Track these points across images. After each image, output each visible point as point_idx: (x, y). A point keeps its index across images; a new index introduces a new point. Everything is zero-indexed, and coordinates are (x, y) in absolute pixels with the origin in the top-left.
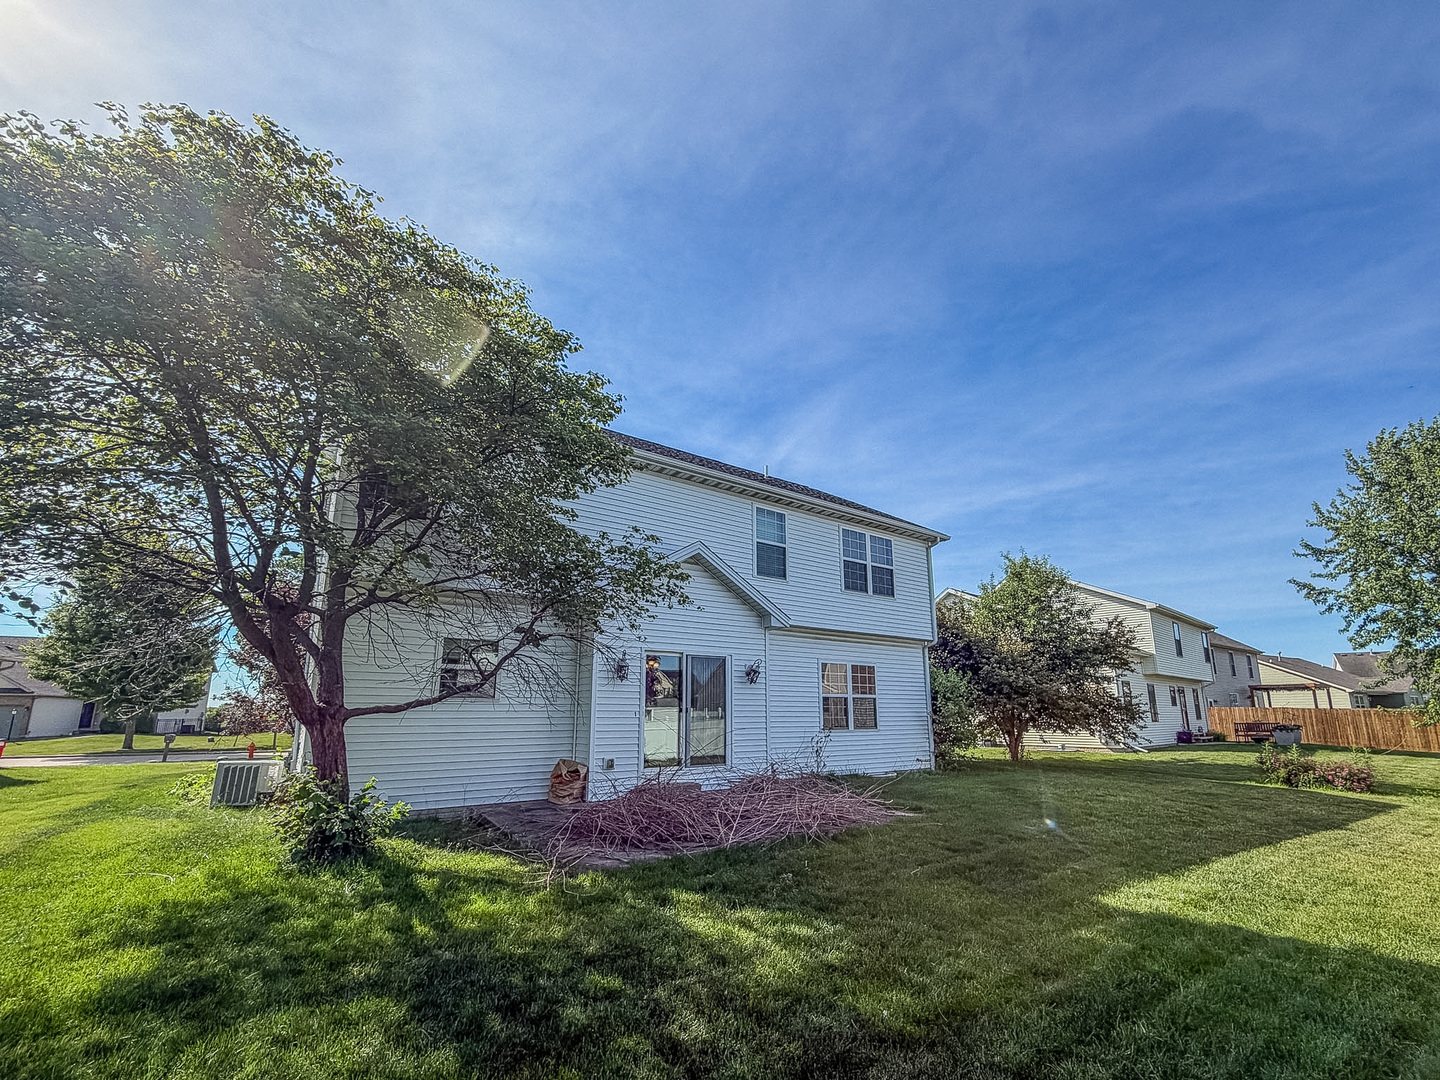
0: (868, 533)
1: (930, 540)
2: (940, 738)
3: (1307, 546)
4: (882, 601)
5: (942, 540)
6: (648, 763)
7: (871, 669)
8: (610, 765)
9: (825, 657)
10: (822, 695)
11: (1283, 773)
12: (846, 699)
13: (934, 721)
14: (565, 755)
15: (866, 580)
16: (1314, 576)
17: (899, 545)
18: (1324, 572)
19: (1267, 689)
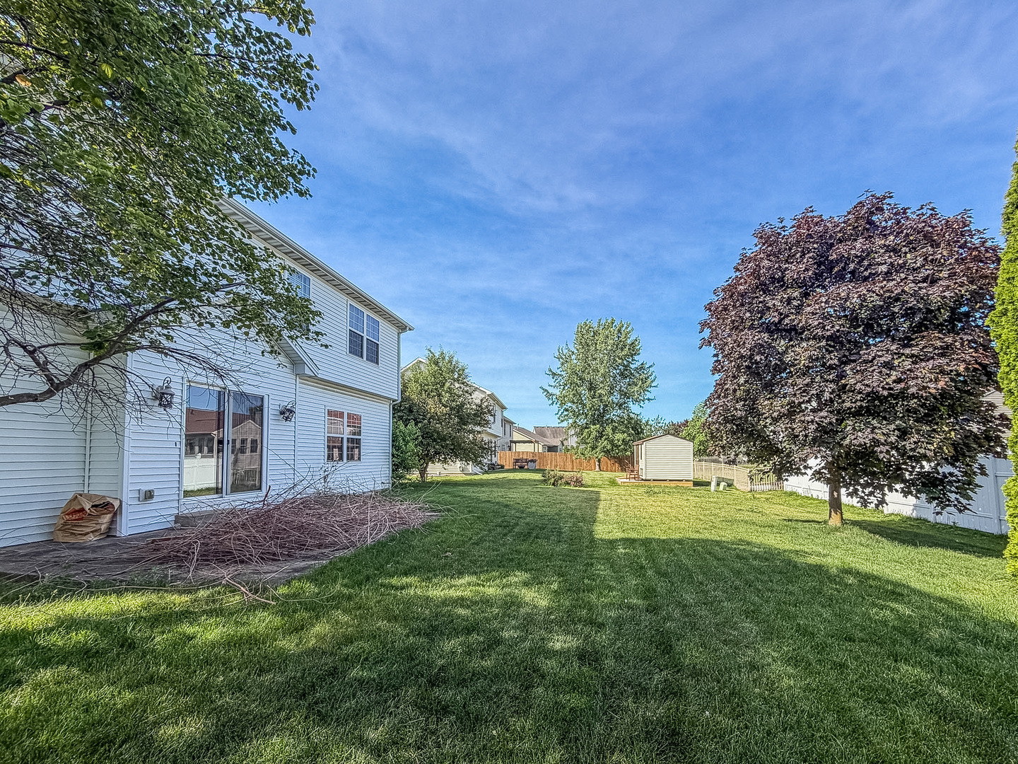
0: (366, 312)
1: (402, 327)
2: (396, 467)
3: (550, 370)
4: (371, 365)
5: (410, 329)
6: (187, 494)
7: (359, 418)
8: (149, 495)
9: (330, 404)
10: (327, 435)
11: (552, 480)
12: (342, 438)
13: (393, 455)
14: (79, 489)
15: (362, 348)
16: (550, 386)
17: (384, 326)
18: (553, 384)
19: (515, 442)
